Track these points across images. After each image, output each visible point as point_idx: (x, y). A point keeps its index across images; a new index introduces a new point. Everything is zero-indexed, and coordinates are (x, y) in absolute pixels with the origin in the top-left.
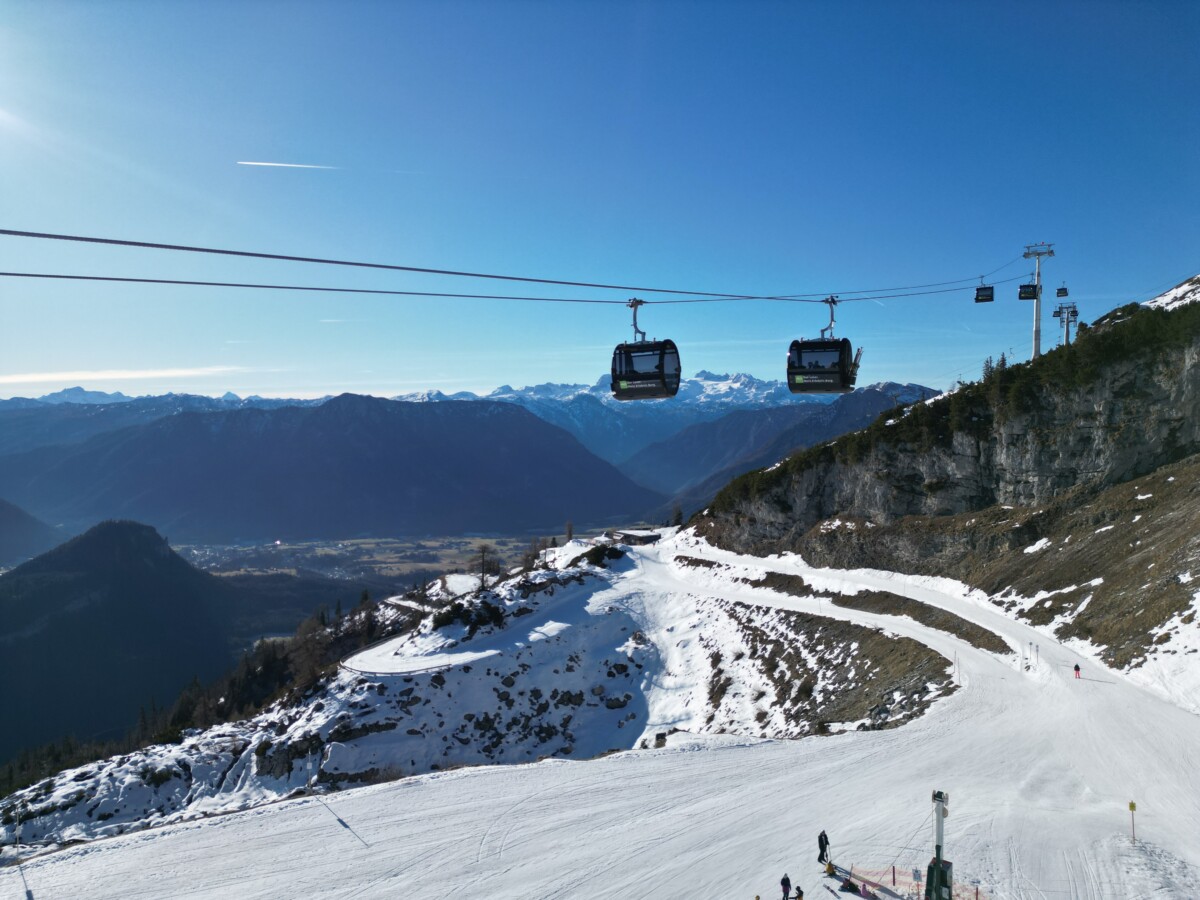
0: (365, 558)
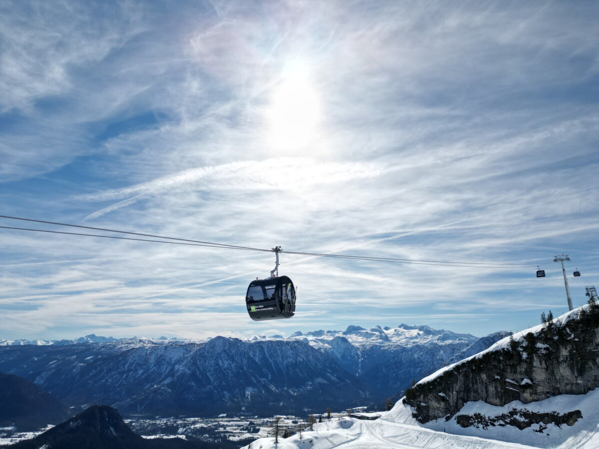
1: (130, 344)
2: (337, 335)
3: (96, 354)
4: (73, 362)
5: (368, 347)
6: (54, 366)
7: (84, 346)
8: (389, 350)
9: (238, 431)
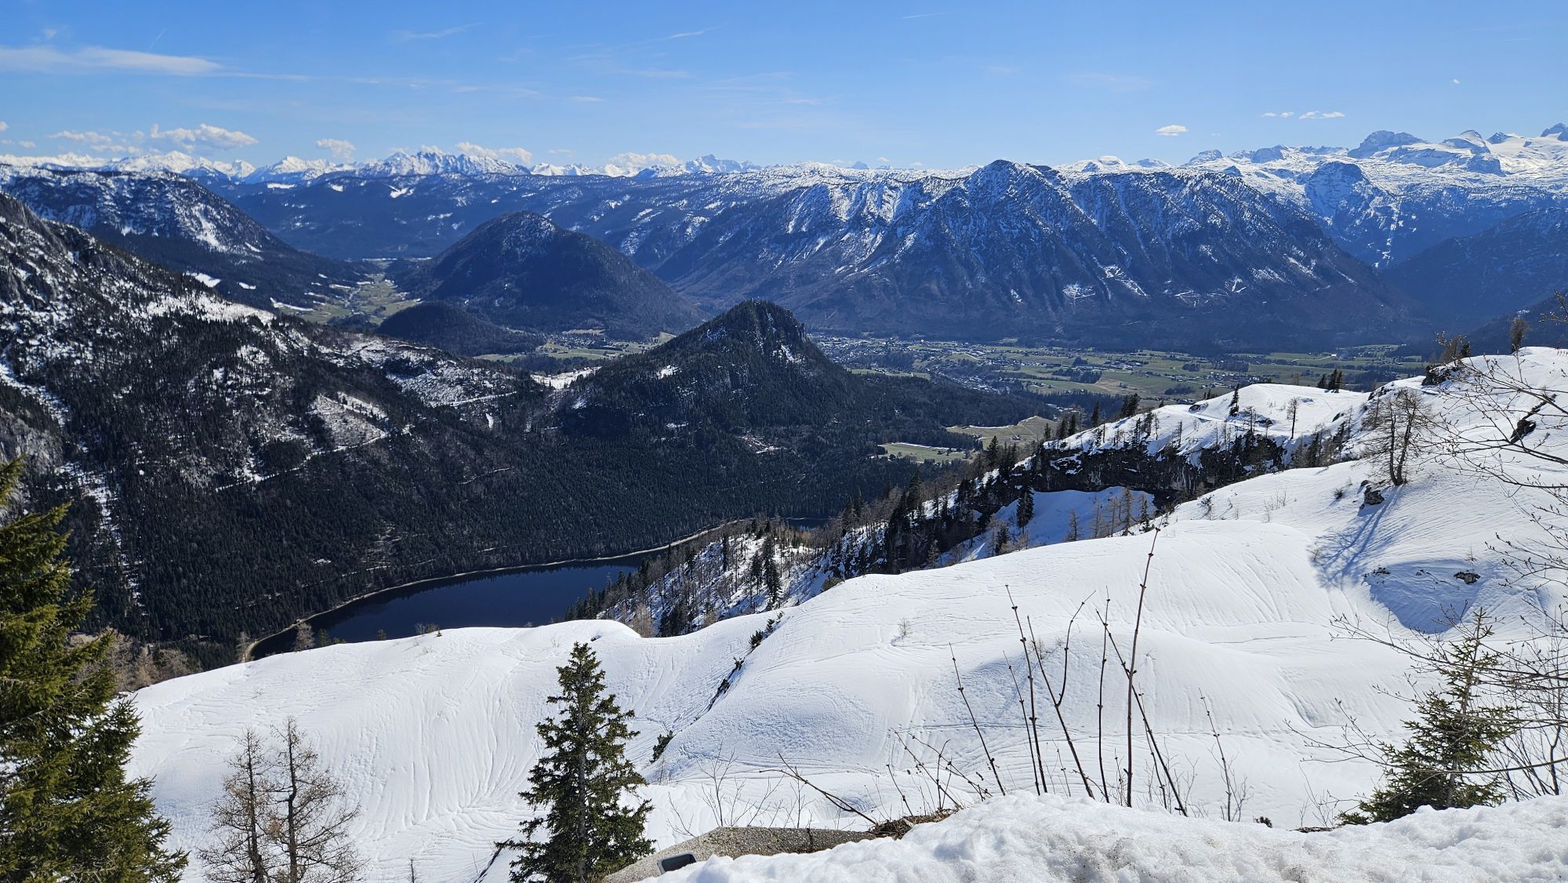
0: (1009, 369)
1: (791, 177)
2: (1330, 159)
3: (728, 198)
4: (684, 213)
5: (1426, 193)
6: (647, 219)
7: (700, 179)
8: (1495, 200)
9: (1049, 375)
